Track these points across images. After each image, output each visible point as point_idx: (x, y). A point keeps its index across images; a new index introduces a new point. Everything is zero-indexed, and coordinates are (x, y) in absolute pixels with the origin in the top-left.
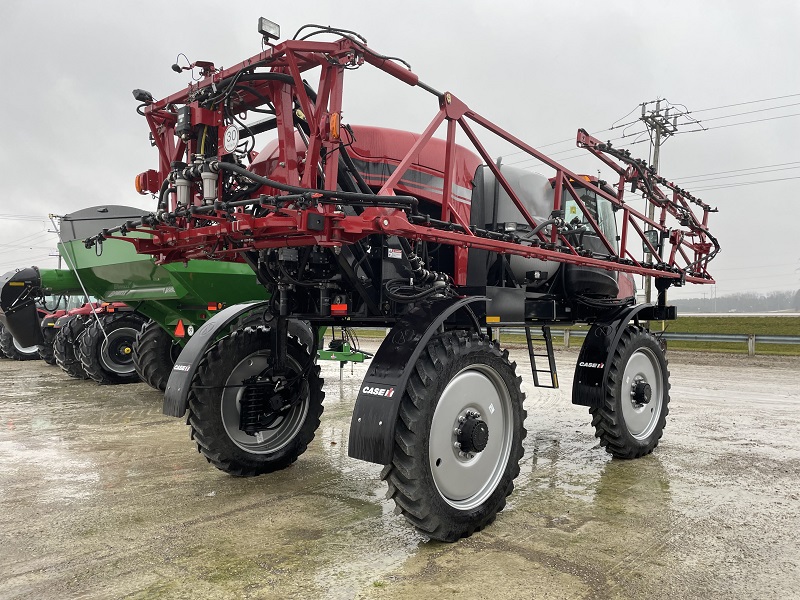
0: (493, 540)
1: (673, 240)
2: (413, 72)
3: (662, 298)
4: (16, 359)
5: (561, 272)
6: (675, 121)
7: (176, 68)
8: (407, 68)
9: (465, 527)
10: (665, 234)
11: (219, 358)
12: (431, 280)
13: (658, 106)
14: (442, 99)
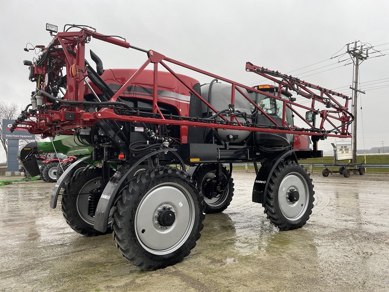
0: (174, 270)
1: (322, 116)
2: (127, 42)
3: (315, 146)
4: (50, 182)
5: (252, 136)
6: (367, 52)
7: (26, 50)
8: (124, 40)
9: (160, 263)
10: (316, 113)
11: (75, 181)
12: (161, 142)
13: (356, 45)
14: (148, 53)
